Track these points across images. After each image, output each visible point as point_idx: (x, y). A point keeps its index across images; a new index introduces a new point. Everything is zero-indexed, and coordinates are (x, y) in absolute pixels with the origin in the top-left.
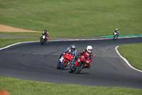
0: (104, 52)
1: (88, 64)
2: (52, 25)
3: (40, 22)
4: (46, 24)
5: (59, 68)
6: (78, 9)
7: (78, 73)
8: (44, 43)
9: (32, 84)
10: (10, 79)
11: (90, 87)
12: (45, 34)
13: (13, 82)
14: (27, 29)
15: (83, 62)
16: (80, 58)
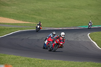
0: (80, 37)
1: (62, 45)
2: (43, 18)
3: (34, 16)
4: (38, 18)
5: (44, 48)
6: (61, 7)
7: (55, 51)
8: (38, 31)
9: (28, 60)
10: (13, 56)
11: (69, 62)
12: (39, 25)
13: (15, 59)
14: (25, 21)
15: (58, 44)
16: (56, 41)
